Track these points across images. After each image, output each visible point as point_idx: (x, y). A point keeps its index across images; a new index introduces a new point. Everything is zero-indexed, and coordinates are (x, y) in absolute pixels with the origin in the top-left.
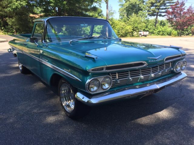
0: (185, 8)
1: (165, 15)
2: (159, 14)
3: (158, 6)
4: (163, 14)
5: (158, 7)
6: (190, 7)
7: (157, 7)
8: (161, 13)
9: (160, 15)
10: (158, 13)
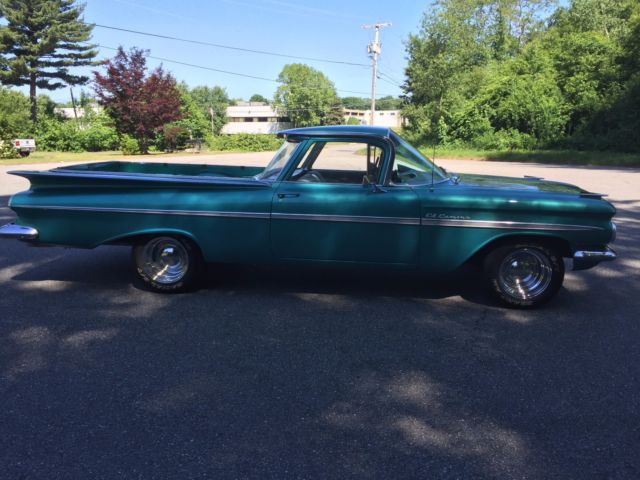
0: (145, 72)
1: (57, 85)
2: (37, 80)
3: (33, 53)
4: (52, 81)
5: (35, 58)
6: (160, 70)
7: (31, 56)
8: (45, 78)
9: (43, 85)
10: (34, 76)
